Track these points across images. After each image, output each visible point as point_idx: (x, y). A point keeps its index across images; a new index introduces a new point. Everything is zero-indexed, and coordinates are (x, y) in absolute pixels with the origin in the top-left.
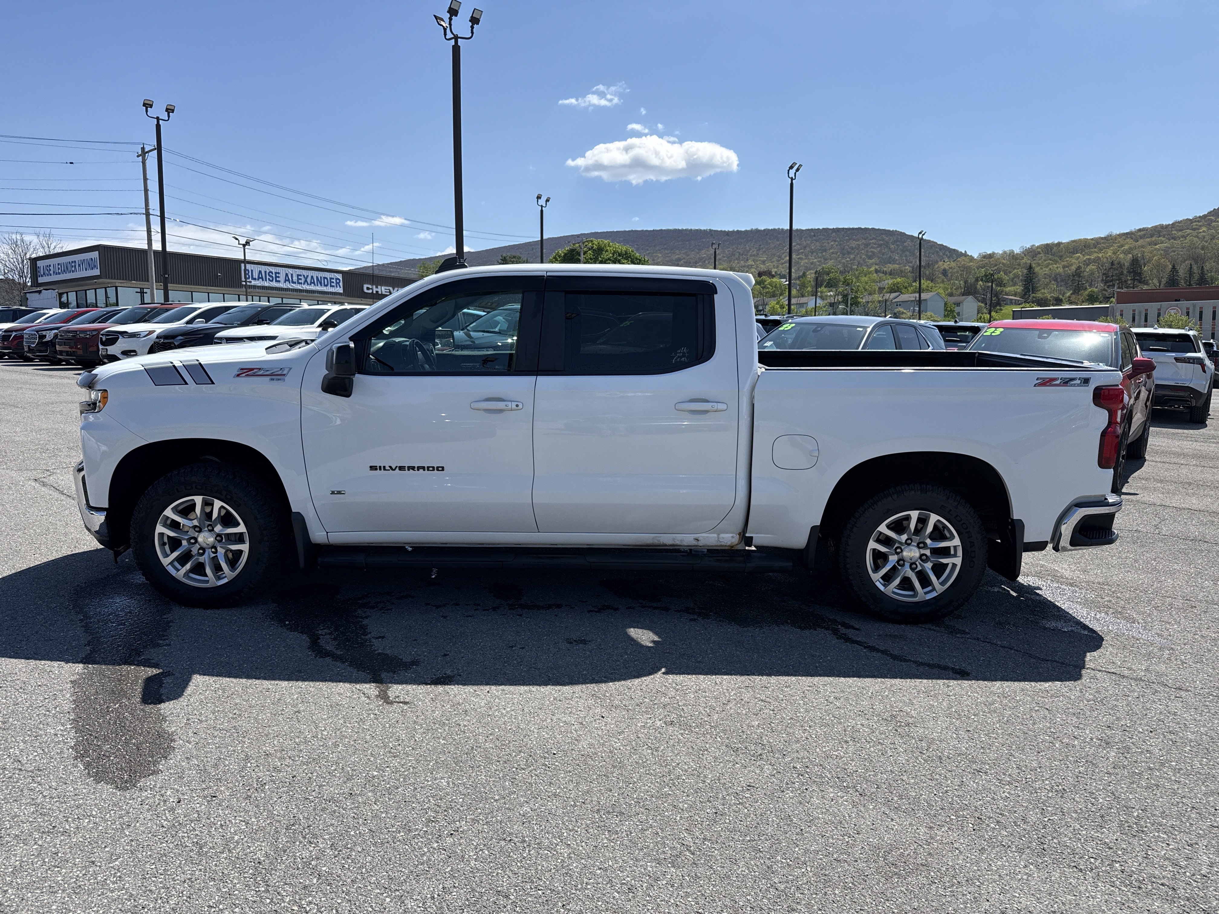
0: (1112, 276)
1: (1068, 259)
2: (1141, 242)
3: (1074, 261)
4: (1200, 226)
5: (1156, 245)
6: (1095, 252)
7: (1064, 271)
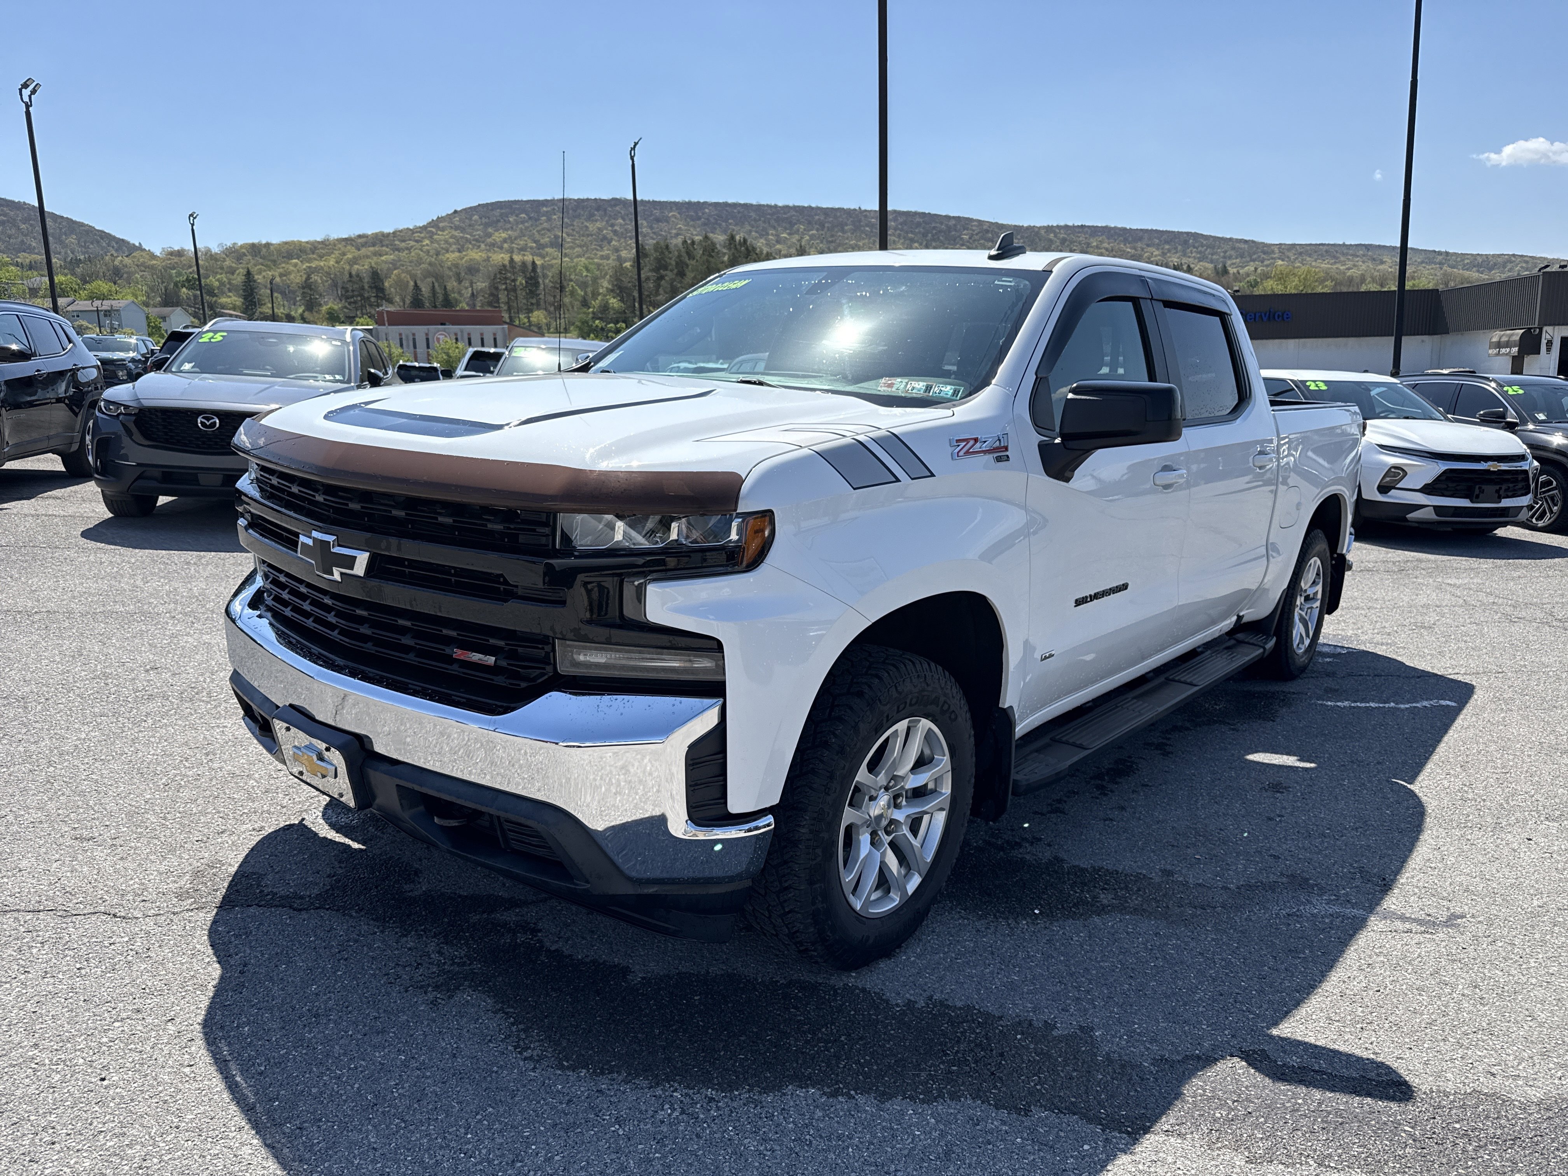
0: (353, 291)
1: (283, 265)
2: (363, 251)
3: (292, 268)
4: (423, 238)
5: (381, 255)
6: (315, 259)
7: (282, 280)
